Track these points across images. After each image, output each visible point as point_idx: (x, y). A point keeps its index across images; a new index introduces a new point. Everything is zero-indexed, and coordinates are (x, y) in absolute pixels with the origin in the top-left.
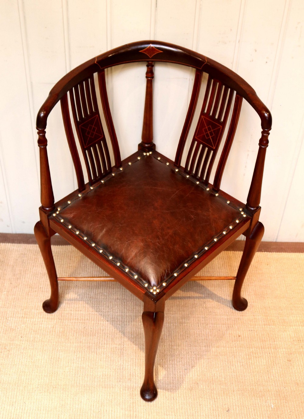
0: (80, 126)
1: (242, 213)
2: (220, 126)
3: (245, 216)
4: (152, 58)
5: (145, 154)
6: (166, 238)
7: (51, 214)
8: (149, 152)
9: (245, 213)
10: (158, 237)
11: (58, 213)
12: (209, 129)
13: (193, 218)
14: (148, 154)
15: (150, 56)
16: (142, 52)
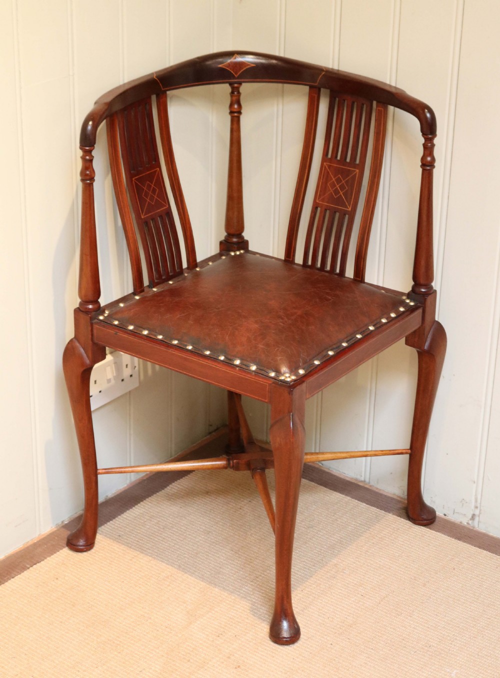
0: (133, 179)
1: (408, 301)
2: (355, 171)
3: (412, 304)
4: (238, 78)
5: (233, 254)
6: (293, 318)
7: (96, 317)
8: (239, 250)
9: (412, 300)
10: (280, 317)
11: (106, 315)
12: (338, 181)
13: (330, 300)
14: (238, 253)
15: (236, 74)
16: (224, 67)
